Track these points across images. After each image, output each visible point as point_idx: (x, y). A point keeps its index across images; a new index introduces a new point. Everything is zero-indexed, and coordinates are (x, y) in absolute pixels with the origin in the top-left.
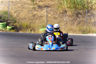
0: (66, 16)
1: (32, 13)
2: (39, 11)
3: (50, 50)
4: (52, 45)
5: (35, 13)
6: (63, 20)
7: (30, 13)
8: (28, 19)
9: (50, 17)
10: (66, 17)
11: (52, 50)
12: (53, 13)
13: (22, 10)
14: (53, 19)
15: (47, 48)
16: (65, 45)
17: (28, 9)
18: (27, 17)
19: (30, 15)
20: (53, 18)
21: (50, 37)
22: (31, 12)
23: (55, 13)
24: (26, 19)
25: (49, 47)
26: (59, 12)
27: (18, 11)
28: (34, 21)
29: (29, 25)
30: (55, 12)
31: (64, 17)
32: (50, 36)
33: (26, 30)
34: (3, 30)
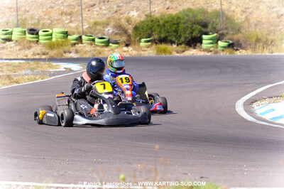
24: (264, 24)
34: (211, 49)
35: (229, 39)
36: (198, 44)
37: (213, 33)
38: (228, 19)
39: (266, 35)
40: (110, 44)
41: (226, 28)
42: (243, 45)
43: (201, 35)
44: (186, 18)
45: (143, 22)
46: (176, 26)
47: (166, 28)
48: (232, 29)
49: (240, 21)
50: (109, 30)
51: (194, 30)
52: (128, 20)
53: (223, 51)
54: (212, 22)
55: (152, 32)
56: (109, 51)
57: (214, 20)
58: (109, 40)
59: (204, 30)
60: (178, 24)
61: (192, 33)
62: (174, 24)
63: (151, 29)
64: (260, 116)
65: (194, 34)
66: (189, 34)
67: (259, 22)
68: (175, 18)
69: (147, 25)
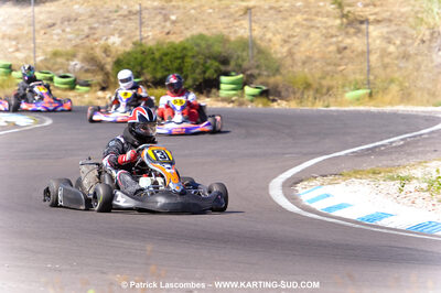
1: (336, 43)
12: (401, 41)
13: (308, 35)
17: (324, 31)
18: (320, 56)
22: (334, 39)
23: (408, 41)
24: (315, 61)
27: (296, 39)
28: (341, 69)
34: (234, 98)
35: (262, 84)
36: (214, 90)
37: (238, 74)
38: (260, 51)
39: (320, 78)
40: (78, 87)
41: (258, 67)
42: (283, 94)
43: (219, 76)
44: (196, 49)
45: (129, 53)
46: (179, 61)
47: (164, 65)
48: (268, 68)
49: (279, 56)
50: (76, 64)
51: (208, 68)
52: (106, 50)
53: (252, 101)
54: (235, 57)
55: (143, 69)
56: (75, 96)
57: (239, 53)
58: (75, 81)
59: (223, 68)
60: (183, 58)
61: (204, 72)
62: (177, 58)
63: (141, 64)
64: (307, 204)
65: (207, 75)
66: (200, 74)
67: (309, 58)
68: (179, 49)
69: (136, 58)
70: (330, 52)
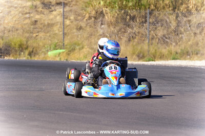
0: (102, 24)
1: (29, 18)
2: (44, 14)
3: (114, 96)
4: (118, 87)
5: (37, 17)
6: (98, 33)
7: (26, 18)
8: (22, 31)
9: (69, 25)
10: (103, 26)
11: (117, 97)
12: (75, 18)
13: (10, 12)
14: (75, 30)
15: (107, 93)
16: (146, 86)
17: (20, 10)
18: (20, 26)
19: (25, 22)
20: (75, 27)
21: (113, 69)
22: (27, 16)
23: (79, 18)
25: (112, 90)
26: (87, 15)
28: (34, 35)
29: (25, 43)
30: (79, 15)
31: (99, 26)
32: (113, 65)
33: (20, 55)
70: (25, 24)
